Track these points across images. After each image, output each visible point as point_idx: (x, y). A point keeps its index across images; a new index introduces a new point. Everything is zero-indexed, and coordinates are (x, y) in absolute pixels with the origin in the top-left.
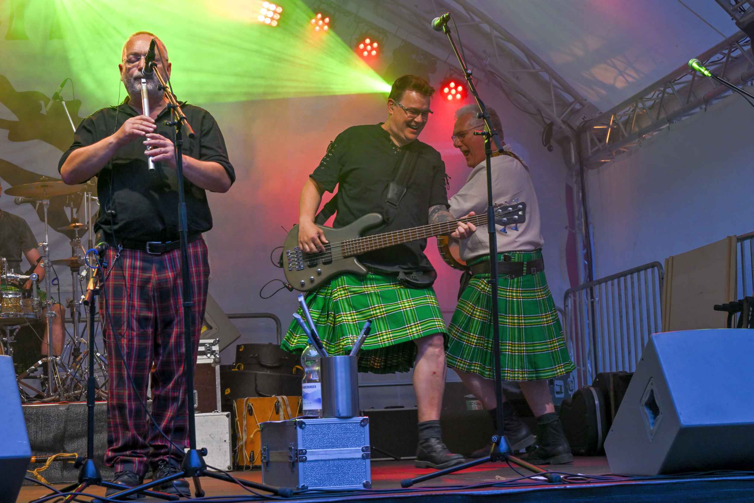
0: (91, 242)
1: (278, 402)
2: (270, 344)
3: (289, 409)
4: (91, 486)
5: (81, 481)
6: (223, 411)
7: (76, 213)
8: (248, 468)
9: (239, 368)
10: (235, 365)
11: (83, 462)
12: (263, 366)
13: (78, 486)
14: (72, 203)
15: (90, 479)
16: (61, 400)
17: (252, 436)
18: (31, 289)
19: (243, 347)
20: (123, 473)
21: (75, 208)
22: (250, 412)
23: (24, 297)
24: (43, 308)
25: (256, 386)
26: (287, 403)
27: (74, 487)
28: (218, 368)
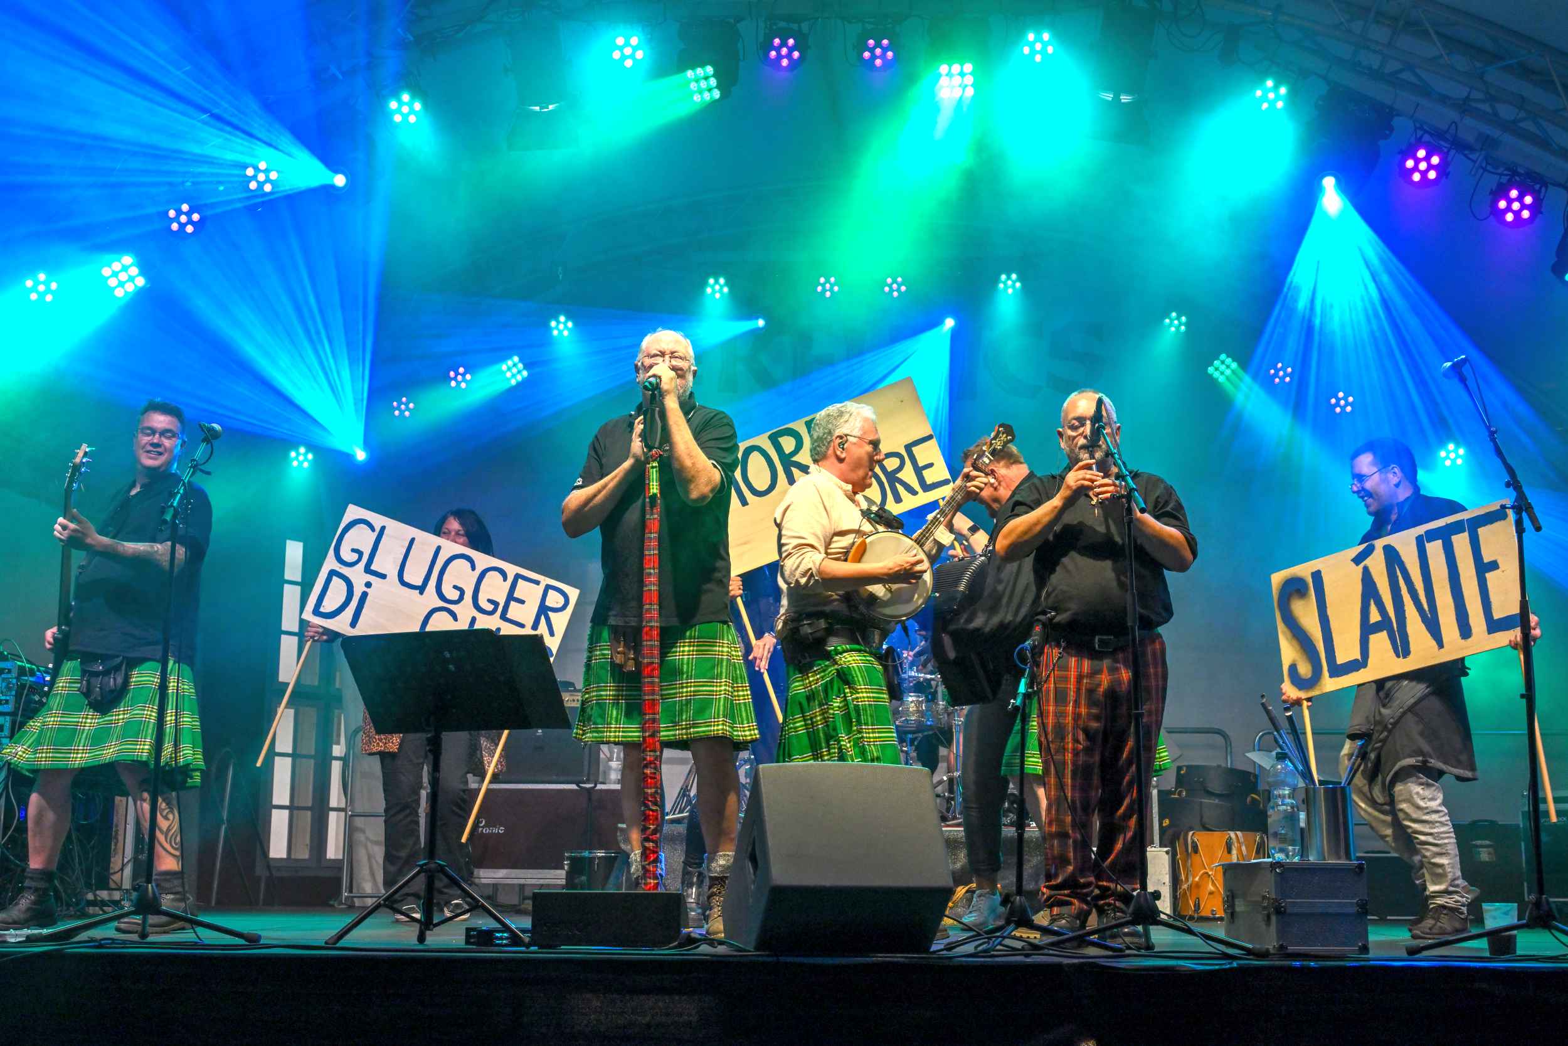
1: (1230, 838)
2: (1219, 766)
3: (1244, 848)
5: (1008, 922)
6: (1161, 846)
8: (1191, 918)
9: (1180, 794)
10: (1176, 790)
12: (1210, 794)
15: (1019, 920)
17: (1197, 879)
18: (936, 692)
19: (1185, 769)
20: (1060, 916)
22: (1195, 849)
23: (928, 701)
24: (949, 715)
25: (1202, 817)
26: (1242, 840)
28: (1155, 792)
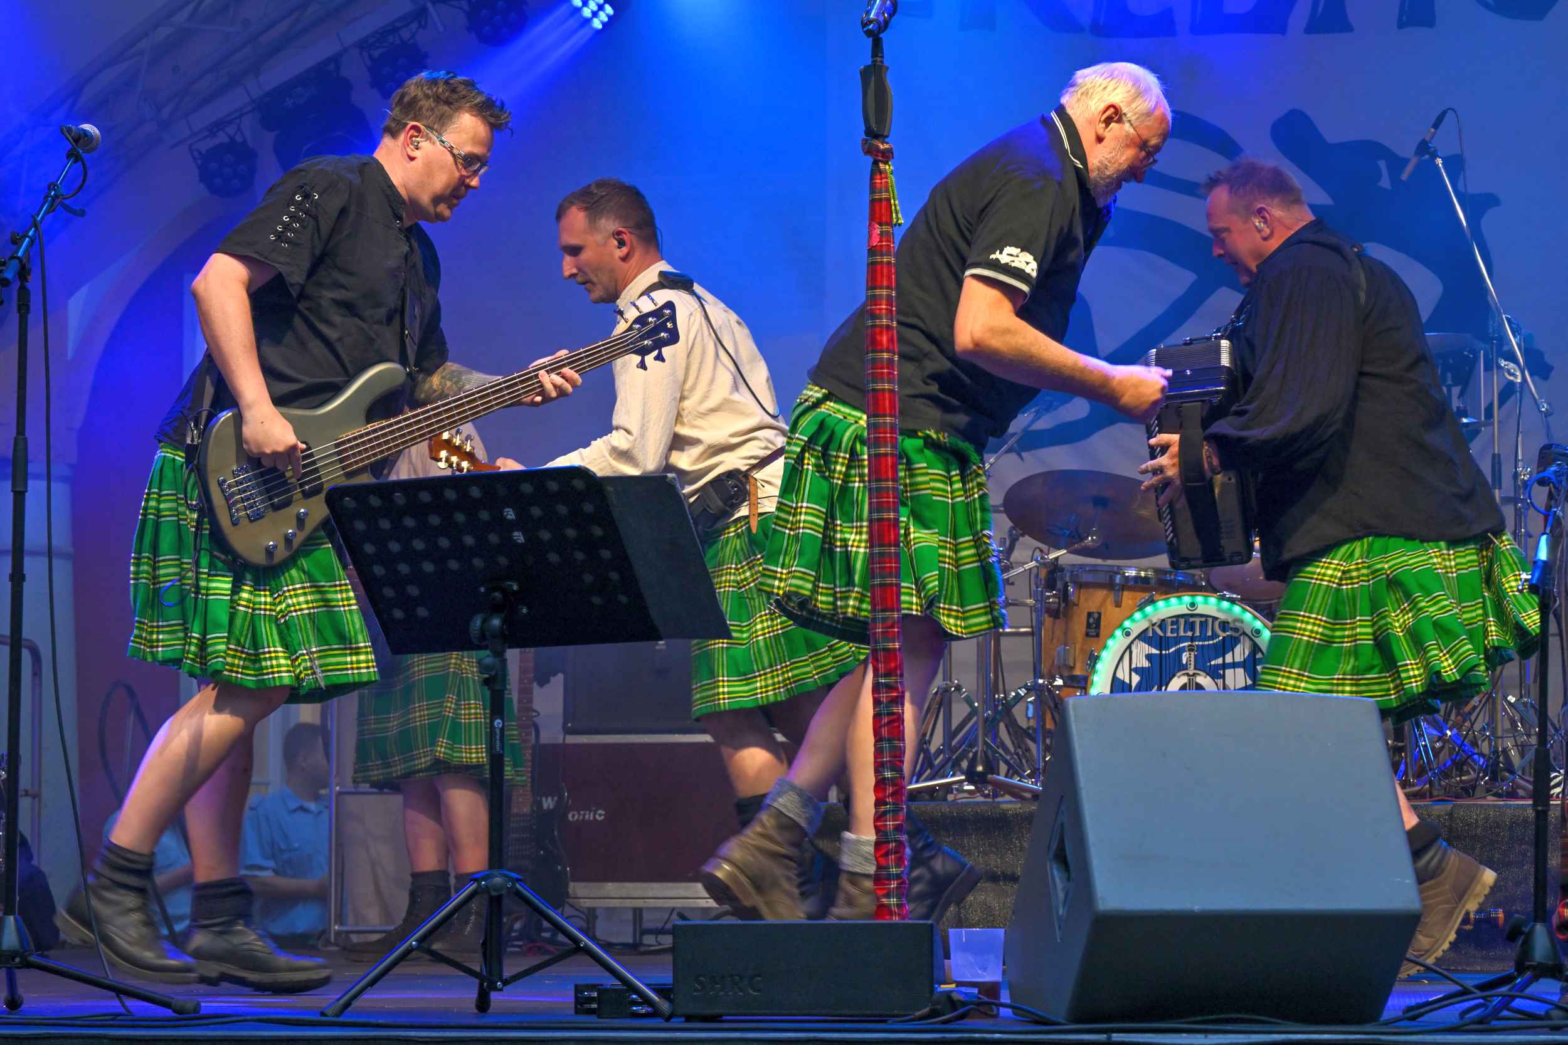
0: (1497, 458)
4: (1542, 980)
5: (1521, 968)
7: (1459, 398)
11: (1526, 930)
13: (1515, 978)
14: (1449, 375)
15: (1540, 964)
16: (1435, 793)
21: (1456, 385)
27: (1506, 980)
